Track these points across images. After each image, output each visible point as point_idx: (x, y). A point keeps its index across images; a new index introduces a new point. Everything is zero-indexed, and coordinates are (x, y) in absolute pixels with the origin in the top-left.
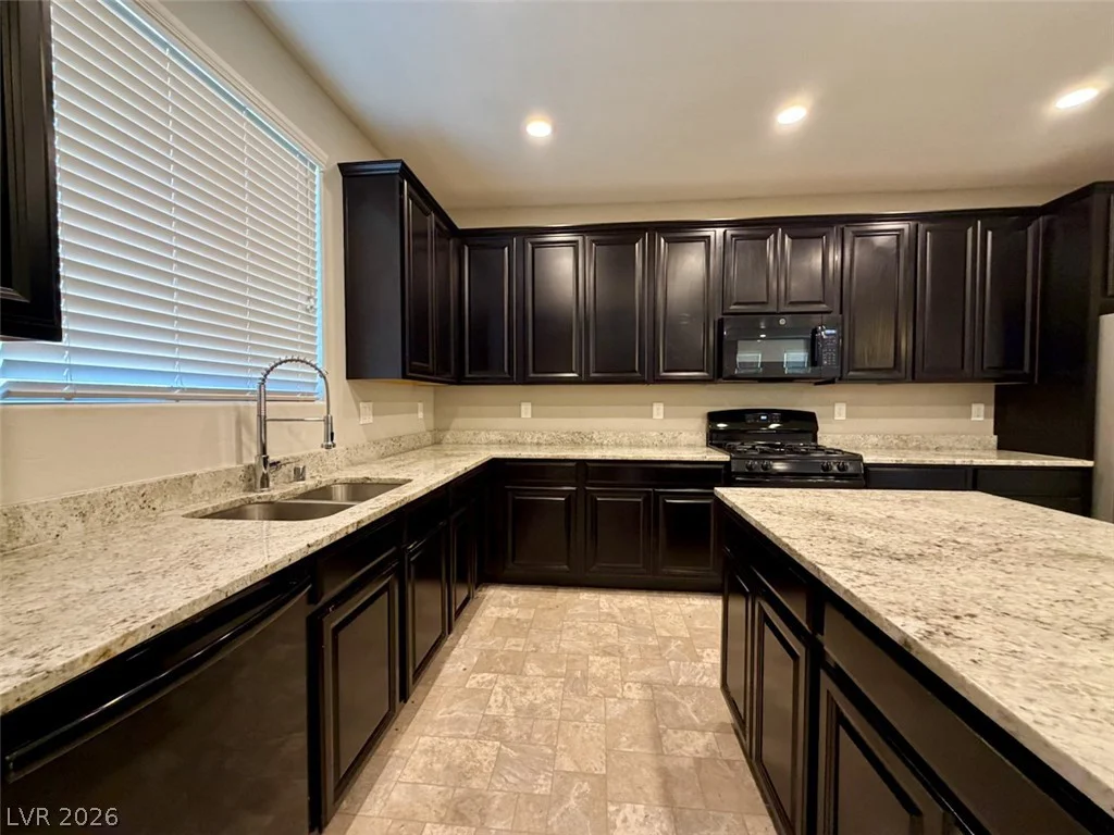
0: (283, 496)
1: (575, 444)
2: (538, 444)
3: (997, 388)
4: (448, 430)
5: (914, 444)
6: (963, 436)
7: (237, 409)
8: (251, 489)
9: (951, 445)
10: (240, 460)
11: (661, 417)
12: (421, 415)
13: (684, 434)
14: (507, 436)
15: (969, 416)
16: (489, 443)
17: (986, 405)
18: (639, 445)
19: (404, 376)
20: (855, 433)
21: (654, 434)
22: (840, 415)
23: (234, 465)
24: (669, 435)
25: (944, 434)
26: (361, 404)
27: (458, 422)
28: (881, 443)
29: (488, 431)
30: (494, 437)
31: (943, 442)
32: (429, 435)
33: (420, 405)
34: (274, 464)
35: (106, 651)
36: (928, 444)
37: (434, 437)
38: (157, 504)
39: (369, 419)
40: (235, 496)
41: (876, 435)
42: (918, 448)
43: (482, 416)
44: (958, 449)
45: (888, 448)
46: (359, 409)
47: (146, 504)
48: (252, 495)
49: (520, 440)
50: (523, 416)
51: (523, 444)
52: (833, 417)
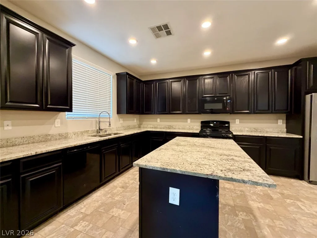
0: (102, 135)
1: (169, 128)
2: (161, 128)
3: (286, 115)
4: (142, 124)
5: (259, 130)
6: (275, 129)
7: (96, 120)
8: (98, 133)
9: (271, 131)
10: (96, 128)
11: (190, 122)
12: (135, 121)
13: (195, 127)
14: (154, 126)
15: (277, 123)
16: (151, 128)
17: (283, 120)
18: (184, 129)
19: (127, 113)
20: (242, 127)
21: (188, 126)
22: (237, 122)
23: (95, 129)
24: (191, 127)
25: (269, 128)
26: (120, 119)
27: (144, 123)
28: (249, 130)
29: (150, 125)
30: (151, 126)
31: (268, 130)
32: (137, 125)
33: (135, 119)
34: (101, 129)
35: (75, 145)
36: (264, 131)
37: (139, 126)
38: (84, 134)
39: (122, 122)
40: (95, 134)
41: (247, 128)
42: (261, 132)
43: (149, 121)
44: (273, 132)
45: (251, 131)
46: (119, 120)
47: (82, 134)
48: (97, 134)
49: (157, 127)
50: (158, 122)
51: (158, 128)
52: (235, 123)
